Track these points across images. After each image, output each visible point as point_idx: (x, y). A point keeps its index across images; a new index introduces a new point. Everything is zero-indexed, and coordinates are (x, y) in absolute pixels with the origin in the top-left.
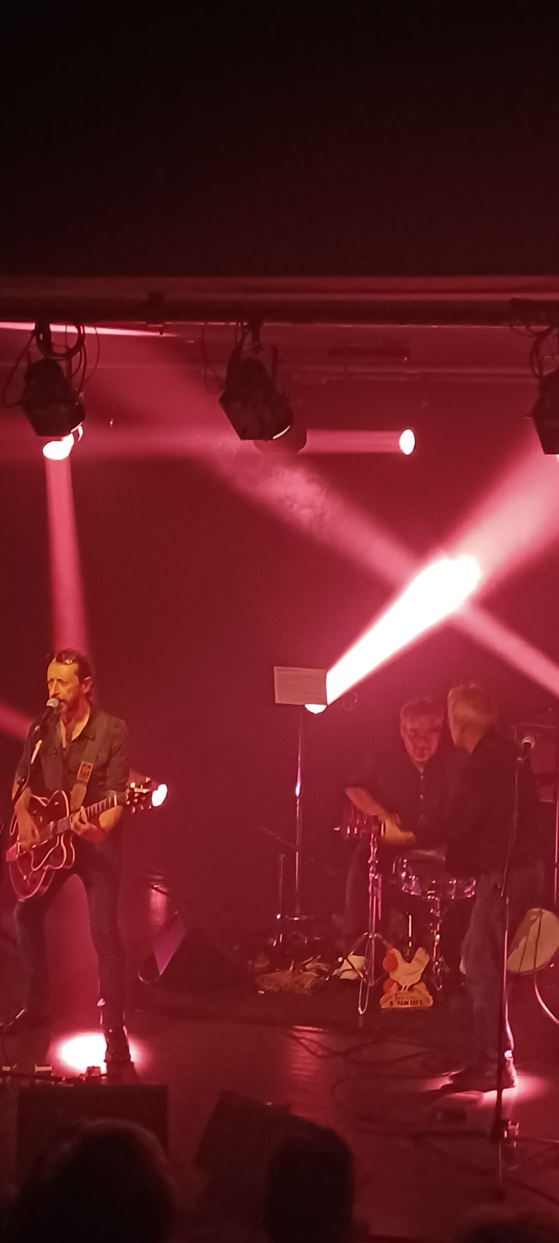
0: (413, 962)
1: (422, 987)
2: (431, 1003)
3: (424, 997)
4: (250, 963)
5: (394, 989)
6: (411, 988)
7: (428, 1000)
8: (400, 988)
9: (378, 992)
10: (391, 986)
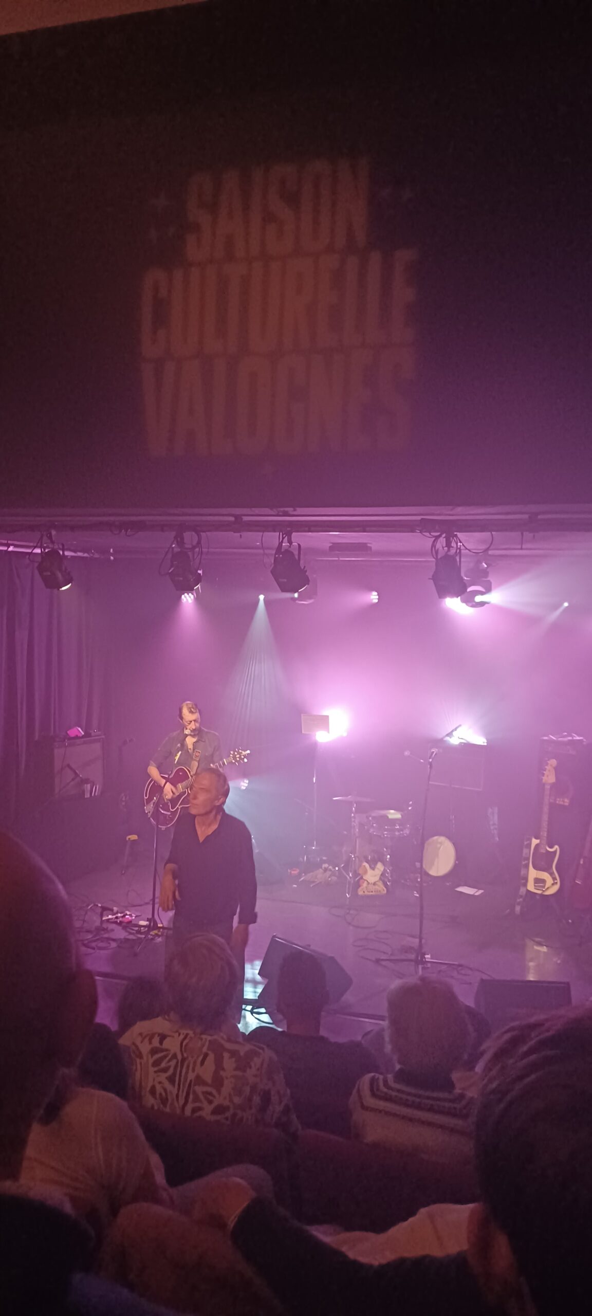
0: (376, 870)
1: (380, 884)
2: (385, 892)
3: (381, 888)
4: (289, 871)
5: (365, 884)
6: (374, 884)
7: (384, 890)
8: (368, 883)
9: (357, 885)
10: (363, 883)
